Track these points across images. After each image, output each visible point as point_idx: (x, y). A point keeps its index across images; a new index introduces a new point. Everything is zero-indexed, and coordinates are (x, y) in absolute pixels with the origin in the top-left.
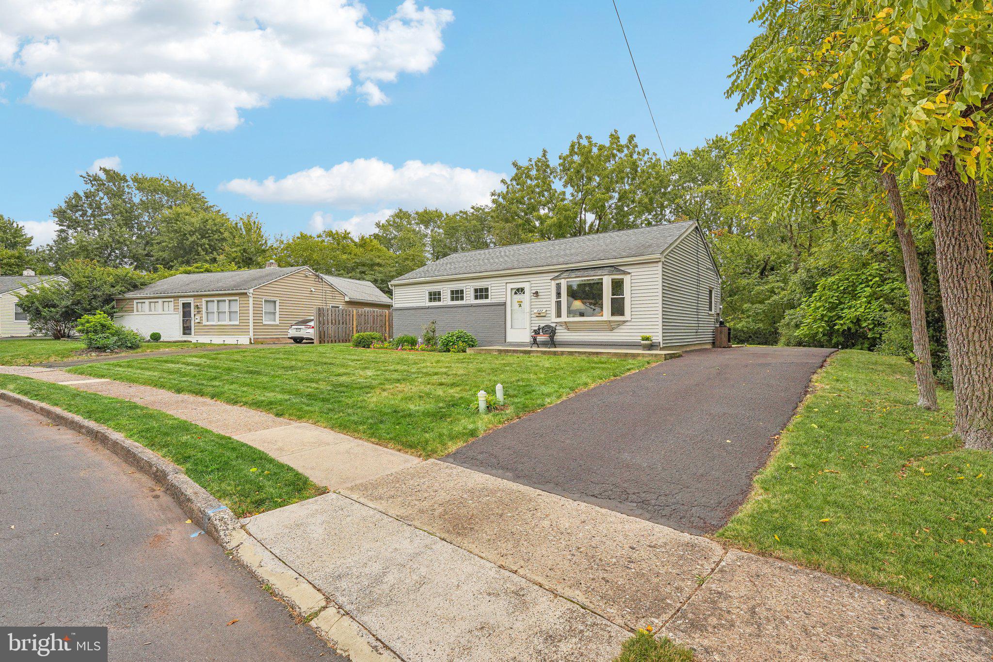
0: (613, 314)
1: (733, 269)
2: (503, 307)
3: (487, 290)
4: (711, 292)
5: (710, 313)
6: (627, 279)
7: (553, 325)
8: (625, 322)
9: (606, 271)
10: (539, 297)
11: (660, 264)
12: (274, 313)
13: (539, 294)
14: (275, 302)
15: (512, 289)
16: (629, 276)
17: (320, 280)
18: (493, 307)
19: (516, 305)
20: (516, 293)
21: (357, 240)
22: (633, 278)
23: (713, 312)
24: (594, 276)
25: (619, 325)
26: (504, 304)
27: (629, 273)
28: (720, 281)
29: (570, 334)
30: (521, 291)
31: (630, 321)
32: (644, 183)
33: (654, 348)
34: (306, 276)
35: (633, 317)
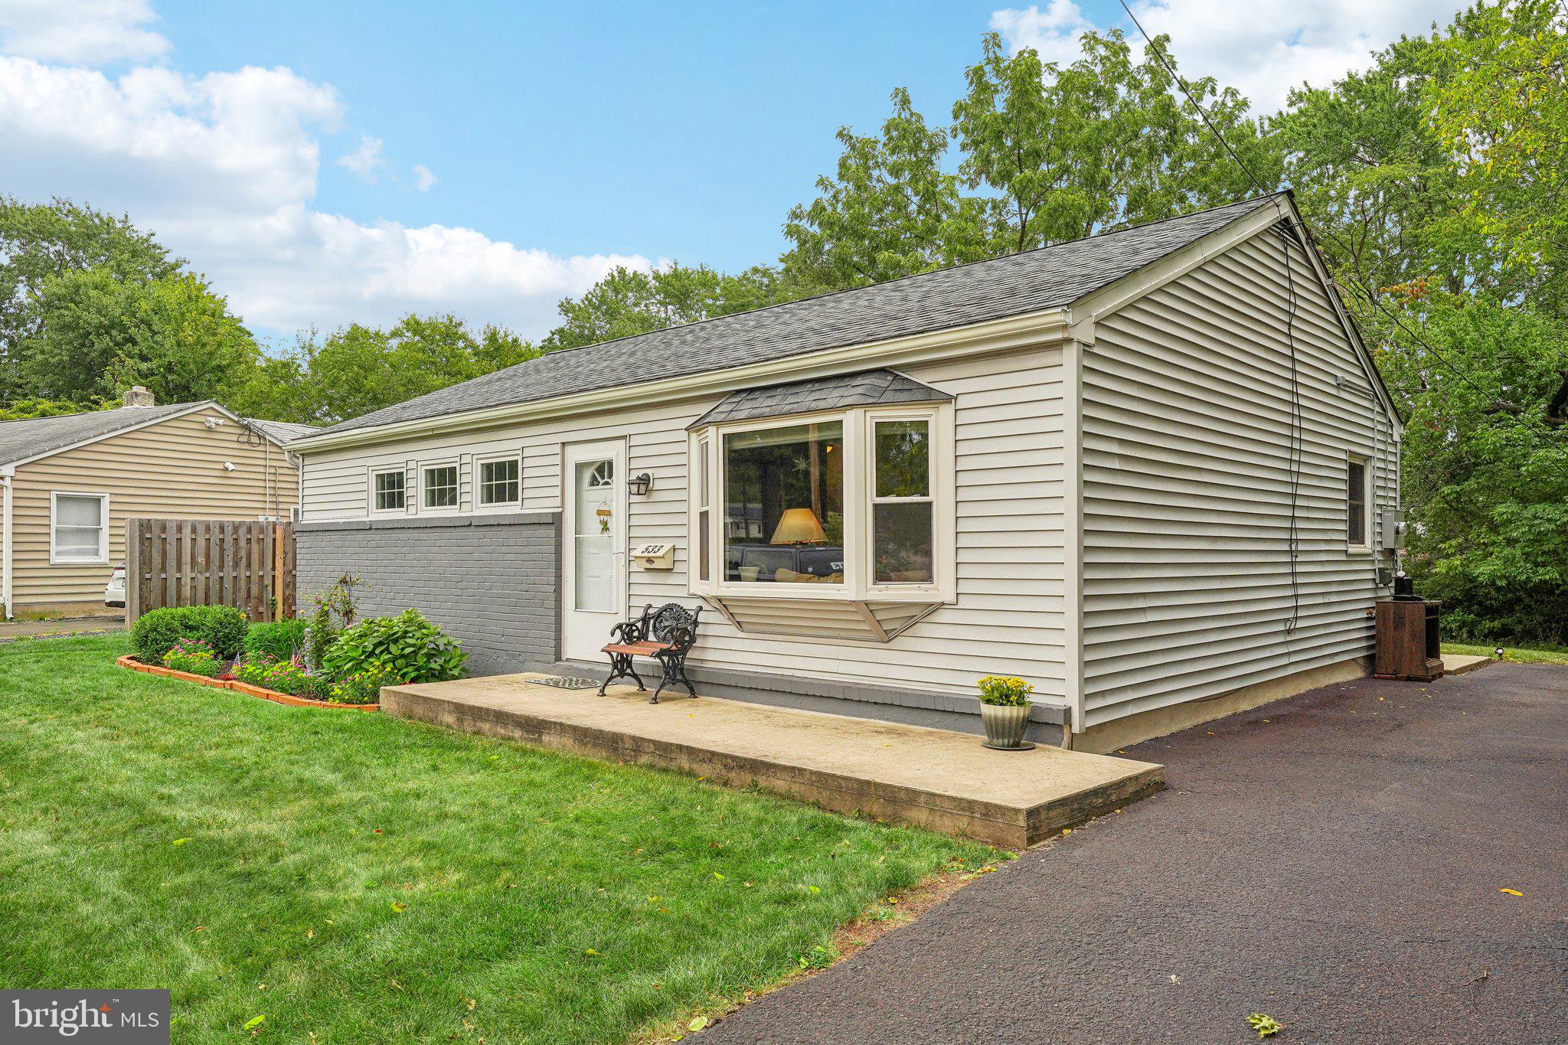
0: (881, 576)
1: (1461, 397)
2: (552, 532)
3: (514, 465)
4: (1356, 473)
5: (1354, 549)
6: (940, 423)
7: (690, 605)
8: (933, 608)
9: (851, 393)
10: (655, 497)
11: (1070, 356)
12: (97, 531)
13: (658, 485)
14: (97, 501)
15: (580, 467)
16: (946, 411)
17: (255, 440)
18: (527, 532)
19: (592, 525)
20: (594, 482)
21: (480, 341)
22: (963, 417)
23: (1367, 547)
24: (809, 412)
25: (911, 622)
26: (556, 521)
27: (949, 399)
28: (1398, 432)
29: (747, 645)
30: (603, 471)
31: (952, 606)
32: (1204, 172)
33: (1046, 732)
34: (210, 430)
35: (964, 587)
